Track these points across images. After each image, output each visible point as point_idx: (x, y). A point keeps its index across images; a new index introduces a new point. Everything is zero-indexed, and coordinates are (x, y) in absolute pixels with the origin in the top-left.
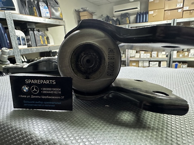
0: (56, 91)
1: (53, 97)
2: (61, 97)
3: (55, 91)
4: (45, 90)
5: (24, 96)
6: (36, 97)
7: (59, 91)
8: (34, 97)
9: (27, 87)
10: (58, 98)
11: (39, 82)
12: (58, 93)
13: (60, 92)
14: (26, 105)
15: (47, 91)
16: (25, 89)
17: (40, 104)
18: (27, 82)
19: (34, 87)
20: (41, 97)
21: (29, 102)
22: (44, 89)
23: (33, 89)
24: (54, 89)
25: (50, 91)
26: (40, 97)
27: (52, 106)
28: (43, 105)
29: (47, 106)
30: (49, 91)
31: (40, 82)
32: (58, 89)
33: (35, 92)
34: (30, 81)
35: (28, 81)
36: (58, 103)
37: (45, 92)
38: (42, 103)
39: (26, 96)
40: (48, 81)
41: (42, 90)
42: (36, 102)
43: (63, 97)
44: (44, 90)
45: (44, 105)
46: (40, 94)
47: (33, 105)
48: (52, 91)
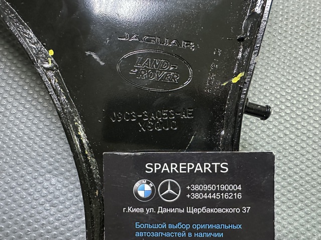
0: (229, 192)
1: (220, 211)
2: (242, 210)
3: (225, 192)
4: (199, 191)
5: (136, 210)
6: (171, 210)
7: (238, 191)
8: (166, 210)
9: (148, 183)
10: (233, 210)
11: (183, 170)
12: (234, 196)
13: (239, 196)
14: (141, 234)
15: (204, 192)
16: (143, 189)
17: (181, 231)
18: (150, 170)
19: (168, 182)
20: (185, 210)
21: (149, 226)
22: (196, 187)
23: (164, 188)
24: (224, 188)
25: (212, 192)
26: (183, 211)
27: (215, 235)
28: (190, 235)
29: (201, 235)
30: (208, 192)
31: (186, 170)
32: (233, 187)
33: (170, 196)
34: (158, 166)
35: (153, 167)
36: (233, 227)
37: (196, 196)
38: (187, 227)
39: (142, 210)
40: (207, 166)
41: (190, 192)
42: (171, 226)
43: (246, 210)
44: (195, 192)
45: (193, 235)
46: (184, 202)
47: (162, 233)
48: (216, 192)
